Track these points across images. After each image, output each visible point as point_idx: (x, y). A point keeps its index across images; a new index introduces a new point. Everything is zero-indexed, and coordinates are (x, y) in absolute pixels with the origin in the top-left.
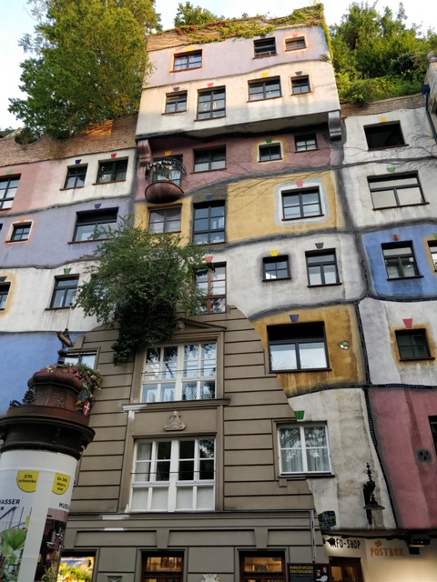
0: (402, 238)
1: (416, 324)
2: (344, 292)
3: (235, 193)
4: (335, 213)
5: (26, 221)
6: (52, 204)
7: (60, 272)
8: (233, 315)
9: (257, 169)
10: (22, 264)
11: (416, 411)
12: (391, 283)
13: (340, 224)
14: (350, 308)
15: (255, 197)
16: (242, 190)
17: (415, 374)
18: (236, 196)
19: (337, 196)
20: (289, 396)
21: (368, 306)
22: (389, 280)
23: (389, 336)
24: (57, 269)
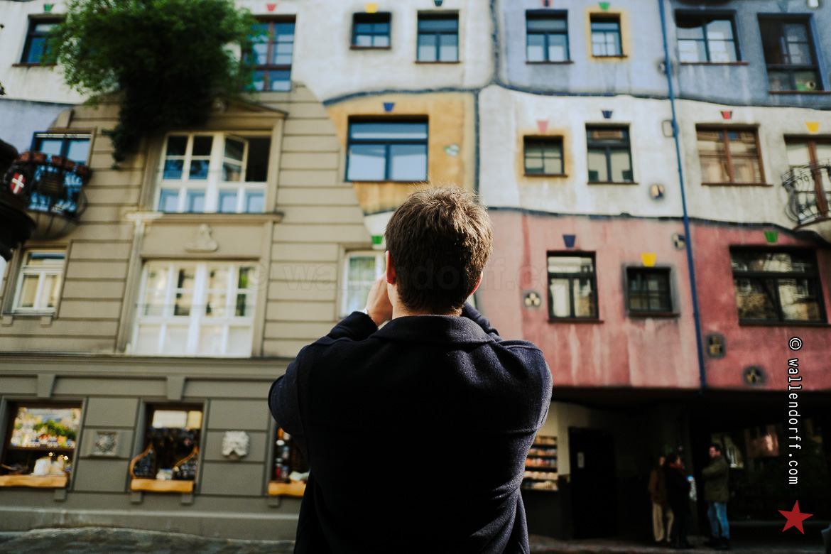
0: (557, 5)
2: (463, 76)
7: (37, 9)
8: (298, 95)
11: (532, 242)
12: (530, 68)
14: (468, 99)
17: (539, 196)
20: (366, 214)
21: (494, 97)
22: (528, 63)
23: (514, 142)
24: (33, 3)
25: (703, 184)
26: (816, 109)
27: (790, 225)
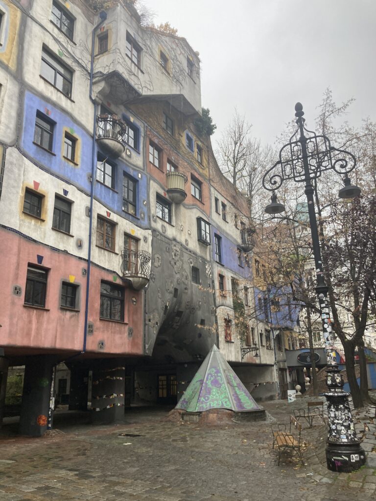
0: (52, 116)
1: (41, 189)
4: (11, 52)
12: (34, 147)
13: (12, 66)
17: (29, 227)
19: (16, 37)
21: (14, 155)
22: (34, 143)
23: (21, 189)
25: (96, 246)
26: (135, 224)
27: (121, 275)
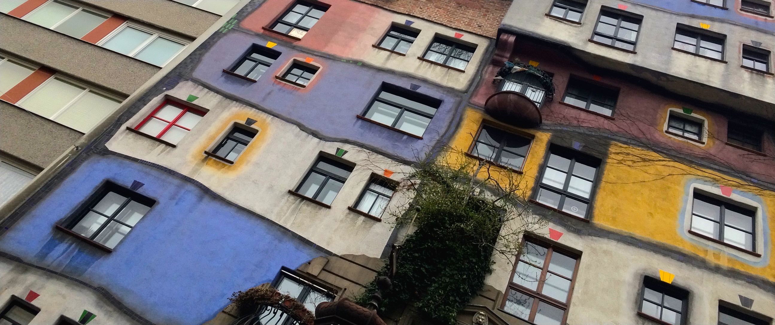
3: (620, 157)
5: (312, 63)
6: (356, 57)
7: (331, 149)
9: (662, 140)
10: (284, 115)
15: (652, 178)
16: (631, 158)
18: (620, 162)
24: (329, 144)
